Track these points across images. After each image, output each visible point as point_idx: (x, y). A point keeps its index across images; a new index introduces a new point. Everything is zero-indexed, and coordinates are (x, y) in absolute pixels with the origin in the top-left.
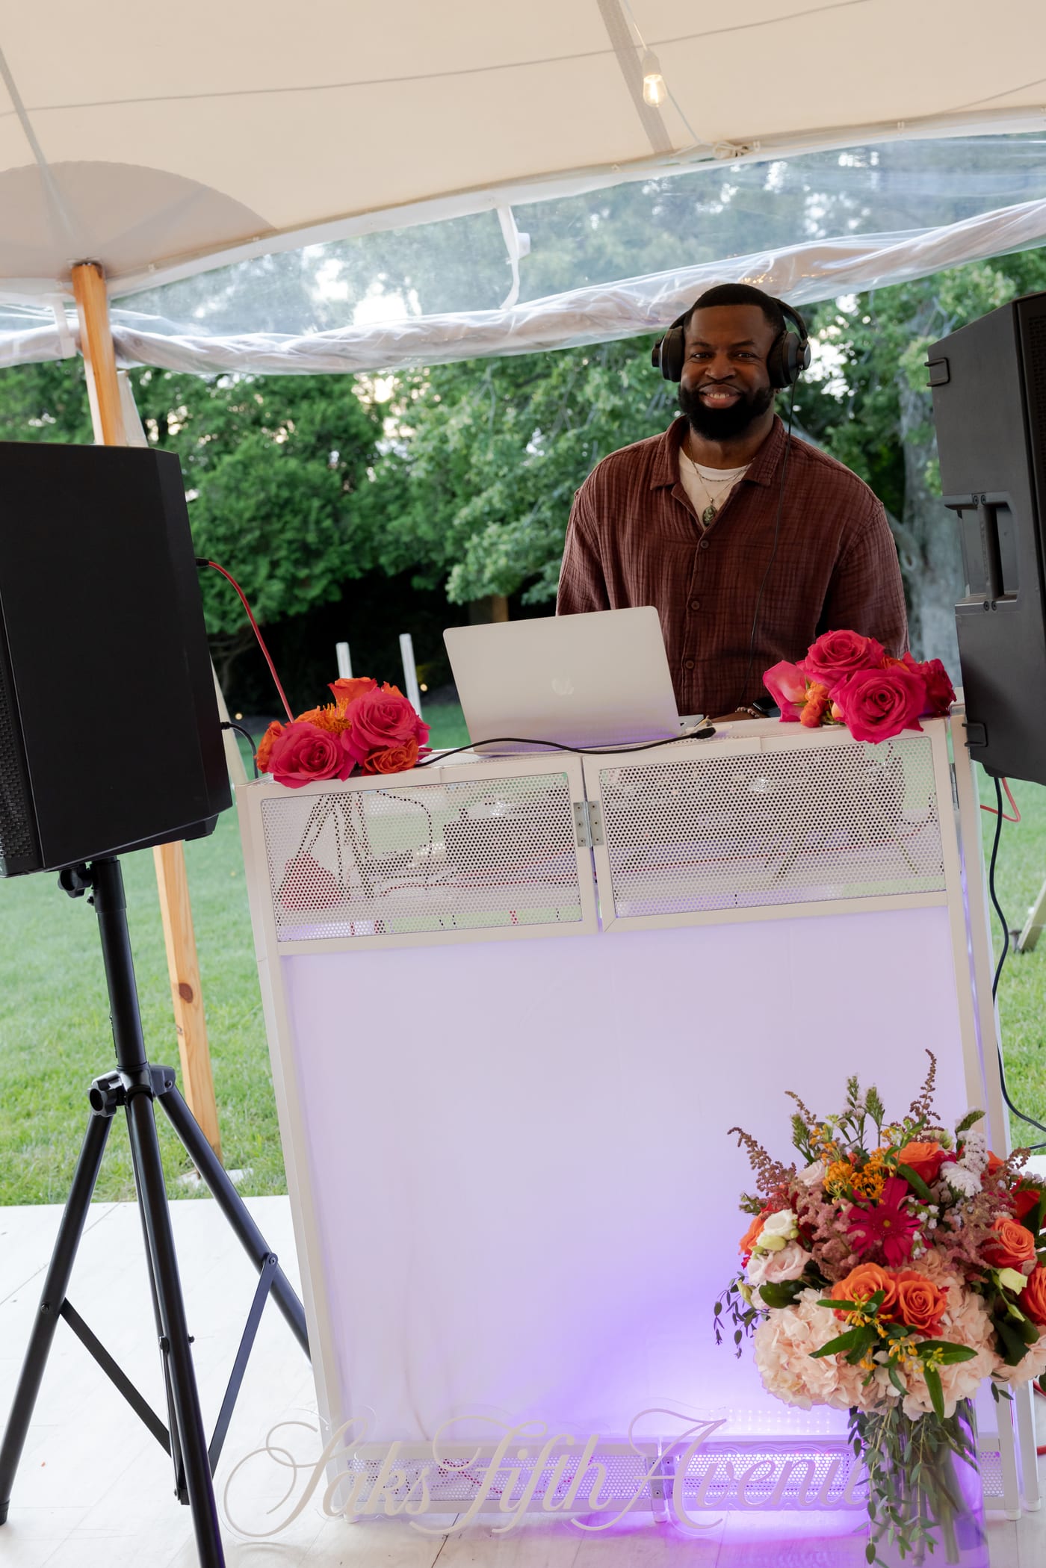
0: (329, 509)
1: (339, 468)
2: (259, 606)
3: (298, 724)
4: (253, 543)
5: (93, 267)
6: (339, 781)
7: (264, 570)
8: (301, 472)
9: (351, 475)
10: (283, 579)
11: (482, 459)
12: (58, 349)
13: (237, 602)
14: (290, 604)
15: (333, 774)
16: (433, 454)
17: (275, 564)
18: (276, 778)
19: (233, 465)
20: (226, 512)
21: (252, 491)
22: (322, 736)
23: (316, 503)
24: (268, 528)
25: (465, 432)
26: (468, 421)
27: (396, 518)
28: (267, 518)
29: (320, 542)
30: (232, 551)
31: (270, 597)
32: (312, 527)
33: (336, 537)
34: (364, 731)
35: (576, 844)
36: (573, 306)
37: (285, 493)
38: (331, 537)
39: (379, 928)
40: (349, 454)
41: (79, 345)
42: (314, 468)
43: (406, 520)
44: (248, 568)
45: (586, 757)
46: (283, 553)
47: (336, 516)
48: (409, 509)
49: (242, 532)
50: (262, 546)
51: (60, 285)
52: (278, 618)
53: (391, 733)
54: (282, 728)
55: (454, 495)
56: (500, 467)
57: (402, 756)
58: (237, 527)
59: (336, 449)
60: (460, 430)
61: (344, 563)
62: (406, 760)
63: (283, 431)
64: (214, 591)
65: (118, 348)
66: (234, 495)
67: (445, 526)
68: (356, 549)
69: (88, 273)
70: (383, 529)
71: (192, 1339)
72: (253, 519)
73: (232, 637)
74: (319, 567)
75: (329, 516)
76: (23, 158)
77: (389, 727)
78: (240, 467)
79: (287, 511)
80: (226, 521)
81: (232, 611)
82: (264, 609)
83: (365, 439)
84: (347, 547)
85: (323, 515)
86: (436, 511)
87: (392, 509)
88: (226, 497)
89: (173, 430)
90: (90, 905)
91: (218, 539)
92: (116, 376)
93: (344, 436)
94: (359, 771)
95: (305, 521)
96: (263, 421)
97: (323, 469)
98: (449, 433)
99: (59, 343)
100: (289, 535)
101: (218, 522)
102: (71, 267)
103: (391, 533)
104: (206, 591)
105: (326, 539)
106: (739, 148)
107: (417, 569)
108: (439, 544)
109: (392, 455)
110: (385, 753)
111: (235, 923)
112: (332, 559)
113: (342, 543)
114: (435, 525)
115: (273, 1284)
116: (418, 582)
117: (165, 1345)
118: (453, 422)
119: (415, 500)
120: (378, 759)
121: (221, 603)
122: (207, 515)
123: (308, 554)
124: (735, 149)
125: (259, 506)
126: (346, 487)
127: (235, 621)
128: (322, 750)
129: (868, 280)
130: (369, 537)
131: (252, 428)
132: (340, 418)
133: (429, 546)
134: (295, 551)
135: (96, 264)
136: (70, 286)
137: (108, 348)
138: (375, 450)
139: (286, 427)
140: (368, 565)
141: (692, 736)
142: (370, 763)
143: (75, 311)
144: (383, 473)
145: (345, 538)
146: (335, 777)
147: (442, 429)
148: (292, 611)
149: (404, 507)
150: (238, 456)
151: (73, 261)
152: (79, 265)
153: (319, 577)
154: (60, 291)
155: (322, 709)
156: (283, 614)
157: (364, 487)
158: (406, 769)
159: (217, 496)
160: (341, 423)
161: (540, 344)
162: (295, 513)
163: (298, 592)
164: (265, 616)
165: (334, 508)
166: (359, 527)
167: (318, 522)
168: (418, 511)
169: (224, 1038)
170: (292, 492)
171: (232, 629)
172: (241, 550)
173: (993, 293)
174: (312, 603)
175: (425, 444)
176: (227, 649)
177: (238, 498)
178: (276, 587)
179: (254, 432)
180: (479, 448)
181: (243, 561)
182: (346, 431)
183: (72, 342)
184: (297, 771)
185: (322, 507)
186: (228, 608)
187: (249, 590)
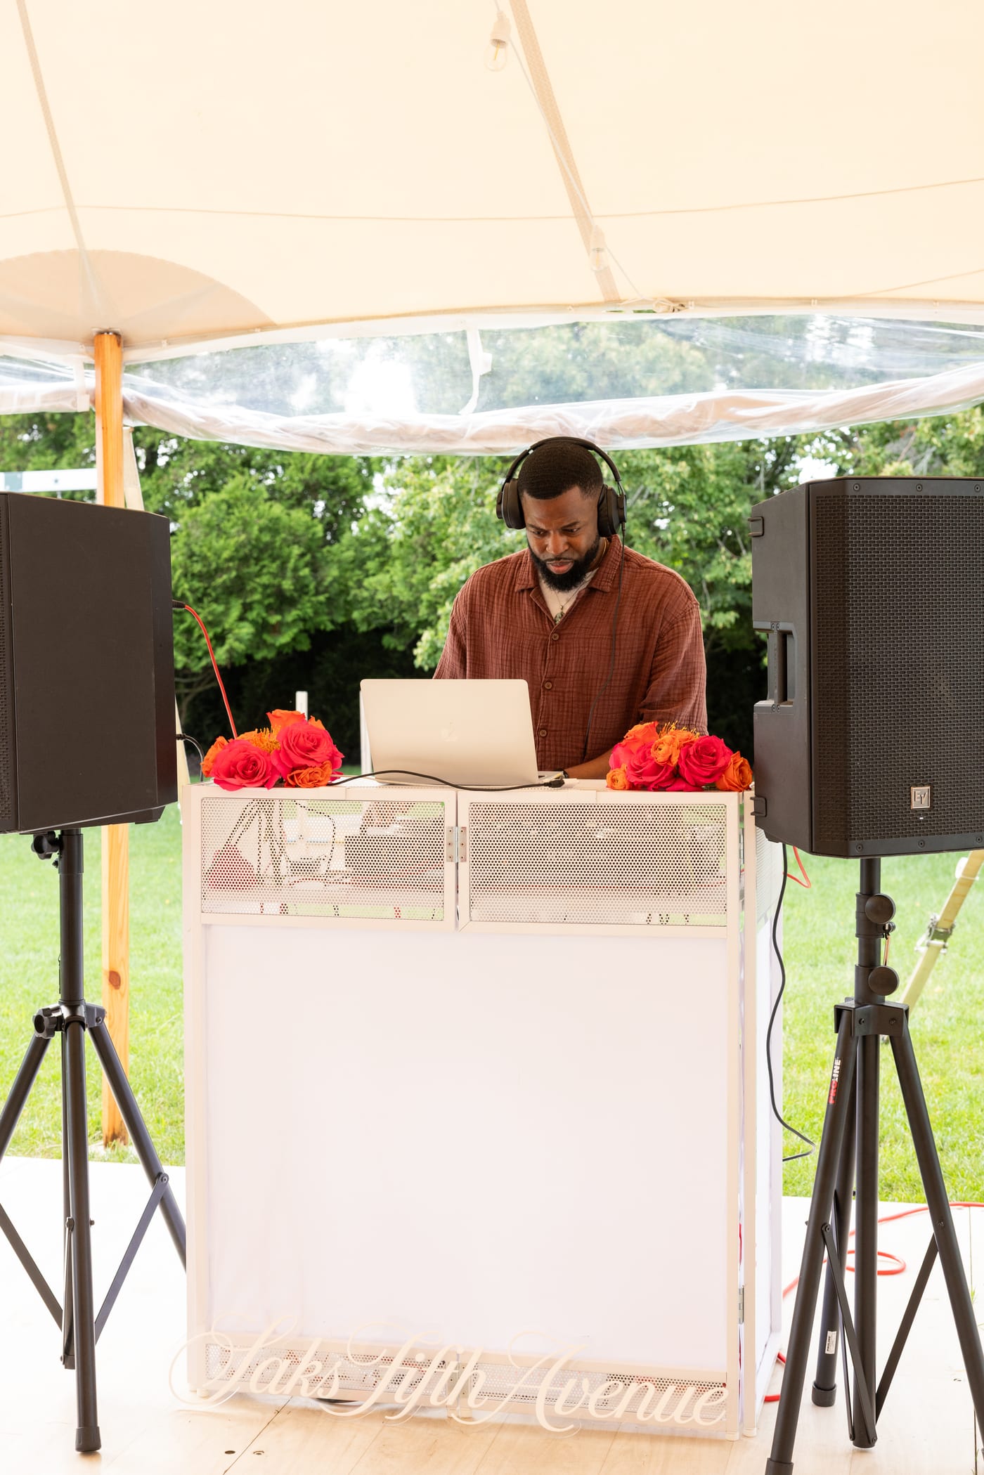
0: (308, 558)
1: (323, 518)
2: (226, 647)
3: (238, 741)
4: (228, 583)
5: (114, 336)
6: (264, 790)
7: (235, 612)
8: (285, 518)
9: (334, 528)
10: (254, 622)
11: (459, 529)
12: (74, 404)
13: (204, 641)
14: (258, 648)
15: (261, 783)
16: (413, 519)
17: (247, 607)
18: (216, 781)
19: (218, 505)
20: (205, 549)
21: (233, 531)
22: (256, 753)
23: (296, 551)
24: (245, 570)
25: (445, 502)
26: (450, 491)
27: (374, 575)
28: (245, 560)
29: (295, 590)
30: (206, 589)
31: (239, 640)
32: (289, 574)
33: (312, 586)
34: (289, 751)
35: (445, 859)
36: (521, 420)
37: (266, 538)
38: (307, 586)
39: (284, 910)
40: (335, 506)
41: (93, 402)
42: (299, 515)
43: (383, 578)
44: (220, 608)
45: (461, 792)
46: (257, 597)
47: (315, 567)
48: (387, 568)
49: (219, 571)
50: (237, 588)
51: (83, 349)
52: (244, 661)
53: (311, 756)
54: (226, 743)
55: (434, 558)
56: (475, 539)
57: (317, 775)
58: (214, 566)
59: (322, 499)
60: (441, 500)
61: (316, 613)
62: (321, 779)
63: (271, 475)
64: (182, 627)
65: (126, 408)
66: (214, 534)
67: (421, 588)
68: (330, 601)
69: (108, 341)
70: (359, 584)
71: (92, 1223)
72: (231, 559)
73: (195, 675)
74: (292, 615)
75: (306, 565)
76: (67, 242)
77: (309, 750)
78: (224, 507)
79: (266, 555)
80: (204, 558)
81: (199, 649)
82: (231, 651)
83: (353, 493)
84: (322, 598)
85: (302, 563)
86: (414, 572)
87: (371, 565)
88: (207, 535)
89: (161, 461)
90: (54, 867)
91: (193, 575)
92: (122, 430)
93: (332, 487)
94: (281, 783)
95: (283, 567)
96: (253, 463)
97: (307, 518)
98: (430, 500)
99: (76, 398)
100: (265, 579)
101: (195, 558)
102: (94, 334)
103: (367, 589)
104: (175, 626)
105: (302, 589)
106: (676, 305)
107: (388, 628)
108: (414, 605)
109: (378, 512)
110: (304, 772)
111: (163, 945)
112: (306, 608)
113: (317, 593)
114: (411, 586)
115: (162, 1200)
116: (388, 641)
117: (70, 1225)
118: (435, 490)
119: (395, 559)
120: (298, 775)
121: (188, 640)
122: (185, 550)
123: (282, 601)
124: (672, 305)
125: (240, 546)
126: (329, 537)
127: (200, 659)
128: (255, 764)
129: (776, 428)
130: (345, 591)
131: (240, 469)
132: (331, 469)
133: (403, 606)
134: (269, 596)
135: (116, 334)
136: (92, 350)
137: (118, 407)
138: (361, 505)
139: (275, 472)
140: (341, 619)
141: (545, 785)
142: (292, 778)
143: (93, 371)
144: (366, 528)
145: (321, 589)
146: (262, 786)
147: (424, 495)
148: (259, 656)
149: (383, 564)
150: (223, 495)
151: (97, 330)
152: (101, 333)
153: (289, 625)
154: (82, 354)
155: (259, 732)
156: (249, 657)
157: (345, 539)
158: (319, 786)
159: (196, 533)
160: (332, 474)
161: (491, 449)
162: (274, 559)
163: (268, 638)
164: (231, 657)
165: (313, 557)
166: (335, 580)
167: (296, 570)
168: (396, 571)
169: (142, 1039)
170: (273, 537)
171: (197, 667)
172: (215, 589)
173: (969, 428)
174: (280, 651)
175: (407, 508)
176: (189, 686)
177: (218, 536)
178: (246, 630)
179: (242, 473)
180: (457, 519)
181: (216, 600)
182: (334, 482)
183: (87, 398)
184: (233, 777)
185: (302, 555)
186: (195, 645)
187: (219, 630)
